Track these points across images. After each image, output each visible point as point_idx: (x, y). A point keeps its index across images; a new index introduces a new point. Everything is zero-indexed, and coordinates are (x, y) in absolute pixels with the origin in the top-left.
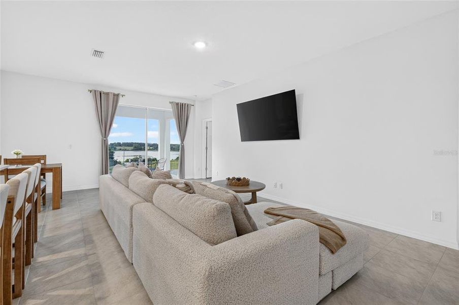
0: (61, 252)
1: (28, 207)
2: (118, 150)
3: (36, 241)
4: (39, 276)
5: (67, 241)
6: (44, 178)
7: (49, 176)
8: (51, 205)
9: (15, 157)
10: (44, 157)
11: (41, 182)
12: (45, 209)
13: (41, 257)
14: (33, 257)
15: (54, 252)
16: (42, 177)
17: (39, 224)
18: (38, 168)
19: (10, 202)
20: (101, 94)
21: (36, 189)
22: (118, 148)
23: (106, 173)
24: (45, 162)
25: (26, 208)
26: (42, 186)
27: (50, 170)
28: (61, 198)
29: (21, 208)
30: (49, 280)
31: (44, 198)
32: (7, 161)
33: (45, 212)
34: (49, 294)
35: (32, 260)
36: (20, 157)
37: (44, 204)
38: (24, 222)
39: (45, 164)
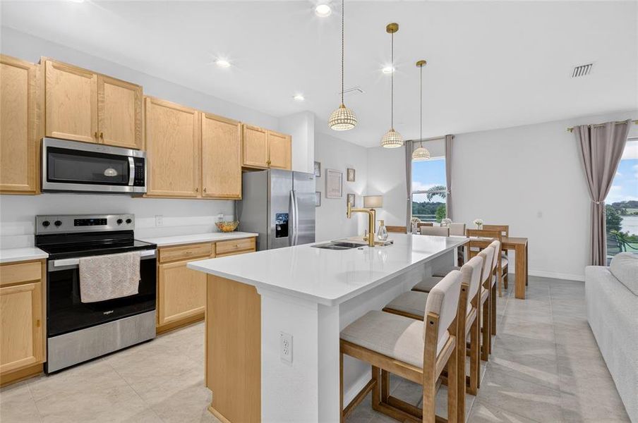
0: (522, 364)
1: (485, 293)
2: (631, 215)
3: (494, 334)
4: (496, 383)
5: (531, 352)
6: (506, 254)
7: (512, 253)
8: (514, 291)
9: (476, 227)
10: (506, 228)
11: (503, 259)
12: (507, 294)
13: (498, 358)
14: (490, 353)
15: (514, 359)
16: (503, 253)
17: (498, 312)
18: (495, 248)
19: (464, 290)
20: (589, 129)
21: (494, 272)
22: (629, 211)
23: (601, 263)
24: (507, 234)
25: (482, 296)
26: (503, 265)
27: (513, 246)
28: (527, 285)
29: (476, 296)
30: (506, 395)
31: (506, 280)
32: (470, 233)
33: (506, 298)
34: (505, 415)
35: (489, 355)
36: (481, 228)
37: (506, 288)
38: (479, 312)
39: (506, 236)
